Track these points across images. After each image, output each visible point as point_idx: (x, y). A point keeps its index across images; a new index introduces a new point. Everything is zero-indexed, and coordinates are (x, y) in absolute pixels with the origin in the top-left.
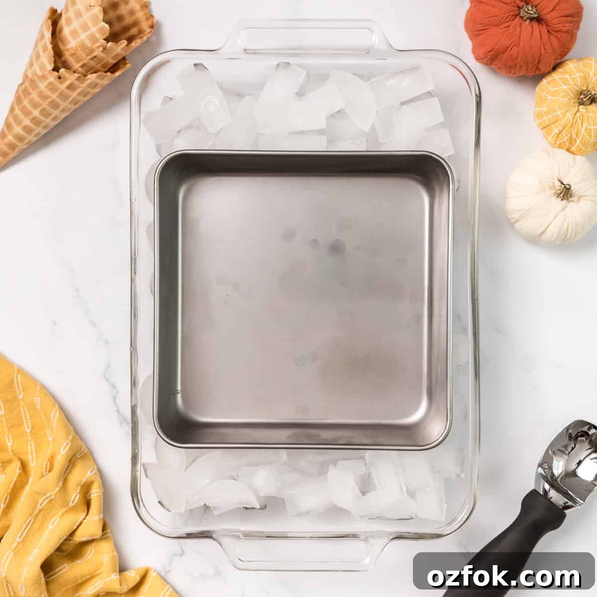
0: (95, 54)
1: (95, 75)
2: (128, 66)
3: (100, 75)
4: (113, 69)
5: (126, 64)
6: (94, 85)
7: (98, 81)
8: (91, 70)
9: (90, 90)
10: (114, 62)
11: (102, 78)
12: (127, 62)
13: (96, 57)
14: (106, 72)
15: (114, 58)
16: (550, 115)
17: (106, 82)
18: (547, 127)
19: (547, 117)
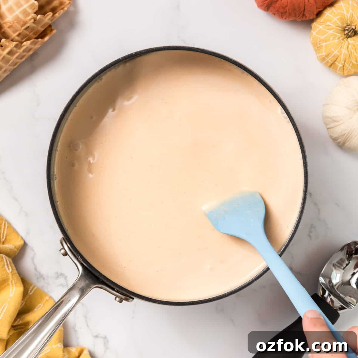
0: (28, 25)
1: (29, 42)
2: (54, 32)
3: (33, 42)
4: (42, 35)
5: (52, 30)
6: (28, 50)
7: (32, 46)
8: (25, 37)
9: (25, 53)
10: (43, 29)
12: (53, 28)
13: (28, 27)
14: (37, 38)
15: (42, 27)
16: (330, 56)
17: (37, 46)
18: (332, 65)
19: (329, 58)
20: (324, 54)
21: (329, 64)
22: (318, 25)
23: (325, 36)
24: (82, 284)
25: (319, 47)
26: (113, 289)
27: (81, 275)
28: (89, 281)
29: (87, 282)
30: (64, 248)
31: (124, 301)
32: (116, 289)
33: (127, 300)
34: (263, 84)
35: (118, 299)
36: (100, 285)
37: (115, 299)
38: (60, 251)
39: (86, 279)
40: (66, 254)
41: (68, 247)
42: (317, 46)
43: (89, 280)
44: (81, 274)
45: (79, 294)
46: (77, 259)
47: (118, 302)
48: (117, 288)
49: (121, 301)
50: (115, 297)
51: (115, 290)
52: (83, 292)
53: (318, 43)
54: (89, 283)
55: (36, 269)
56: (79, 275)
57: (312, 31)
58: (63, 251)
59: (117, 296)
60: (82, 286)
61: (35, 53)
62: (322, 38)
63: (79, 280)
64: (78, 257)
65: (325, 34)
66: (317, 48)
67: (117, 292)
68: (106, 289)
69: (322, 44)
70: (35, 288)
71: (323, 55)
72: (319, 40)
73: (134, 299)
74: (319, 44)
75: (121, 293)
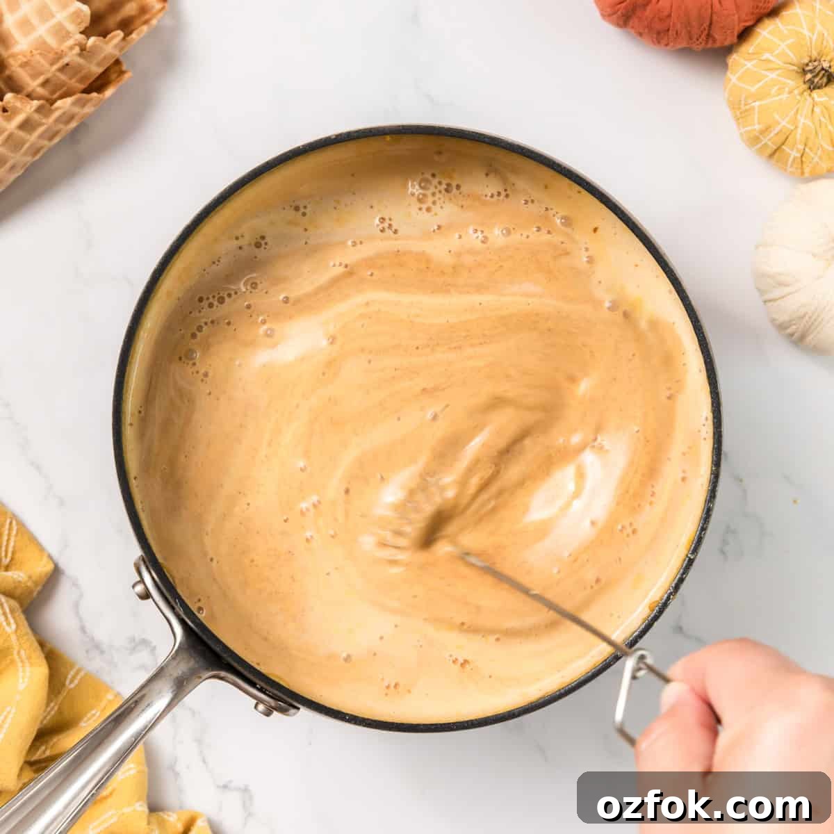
0: (66, 60)
1: (69, 100)
2: (128, 76)
3: (79, 100)
4: (98, 84)
5: (122, 73)
6: (68, 118)
7: (76, 110)
8: (60, 89)
9: (61, 126)
10: (100, 70)
11: (82, 104)
12: (124, 68)
13: (67, 65)
14: (87, 91)
15: (98, 65)
16: (771, 132)
17: (88, 109)
18: (775, 154)
19: (768, 138)
20: (757, 127)
21: (769, 151)
22: (742, 61)
23: (760, 84)
24: (182, 668)
25: (746, 111)
26: (253, 685)
27: (179, 647)
28: (198, 662)
29: (192, 663)
30: (142, 581)
31: (275, 713)
32: (260, 684)
33: (283, 711)
34: (630, 225)
35: (261, 707)
36: (223, 674)
37: (256, 707)
38: (134, 586)
39: (191, 656)
40: (146, 596)
41: (153, 578)
42: (740, 111)
43: (197, 659)
44: (180, 644)
45: (171, 690)
46: (173, 608)
47: (262, 715)
48: (262, 681)
49: (268, 713)
50: (255, 702)
51: (258, 686)
52: (181, 687)
53: (743, 102)
54: (197, 666)
55: (83, 629)
56: (174, 646)
57: (729, 74)
58: (140, 588)
59: (259, 701)
60: (180, 673)
61: (83, 126)
62: (753, 89)
63: (174, 658)
64: (175, 605)
65: (759, 81)
66: (741, 113)
67: (261, 690)
68: (235, 681)
69: (753, 104)
70: (82, 674)
71: (755, 130)
72: (743, 96)
73: (298, 709)
74: (745, 105)
75: (270, 694)
